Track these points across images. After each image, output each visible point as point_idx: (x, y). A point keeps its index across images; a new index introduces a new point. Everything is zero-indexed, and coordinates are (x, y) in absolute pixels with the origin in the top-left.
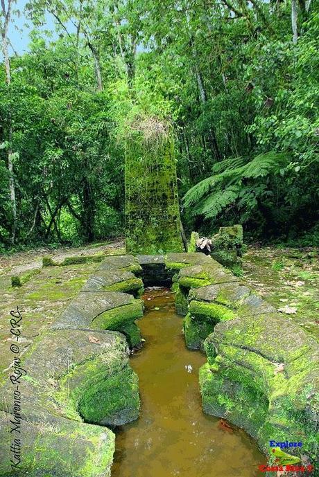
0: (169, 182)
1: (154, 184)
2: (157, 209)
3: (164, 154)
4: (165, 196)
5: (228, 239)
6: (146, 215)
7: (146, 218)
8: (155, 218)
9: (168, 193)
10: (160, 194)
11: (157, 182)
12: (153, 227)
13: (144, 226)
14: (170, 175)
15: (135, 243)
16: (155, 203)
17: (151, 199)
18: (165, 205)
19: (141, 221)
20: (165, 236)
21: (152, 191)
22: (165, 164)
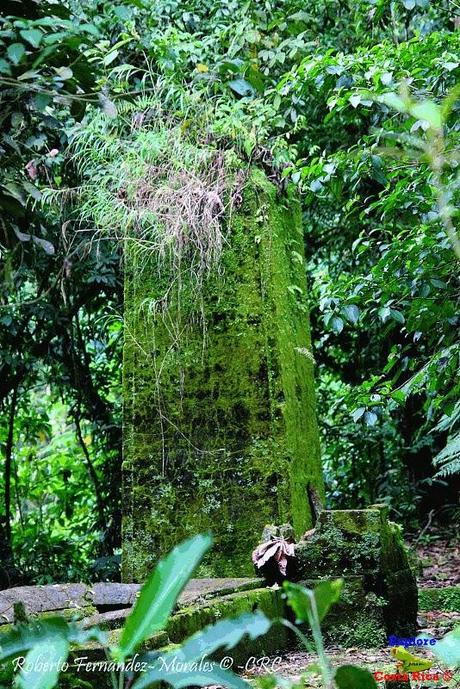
0: (255, 368)
1: (207, 373)
2: (216, 452)
3: (241, 279)
4: (241, 413)
5: (340, 543)
6: (183, 472)
7: (184, 480)
8: (211, 482)
9: (249, 402)
10: (225, 403)
11: (218, 368)
12: (206, 511)
13: (177, 506)
14: (259, 344)
15: (149, 558)
16: (213, 434)
17: (200, 421)
18: (243, 439)
19: (167, 490)
20: (241, 536)
21: (201, 395)
22: (244, 309)
